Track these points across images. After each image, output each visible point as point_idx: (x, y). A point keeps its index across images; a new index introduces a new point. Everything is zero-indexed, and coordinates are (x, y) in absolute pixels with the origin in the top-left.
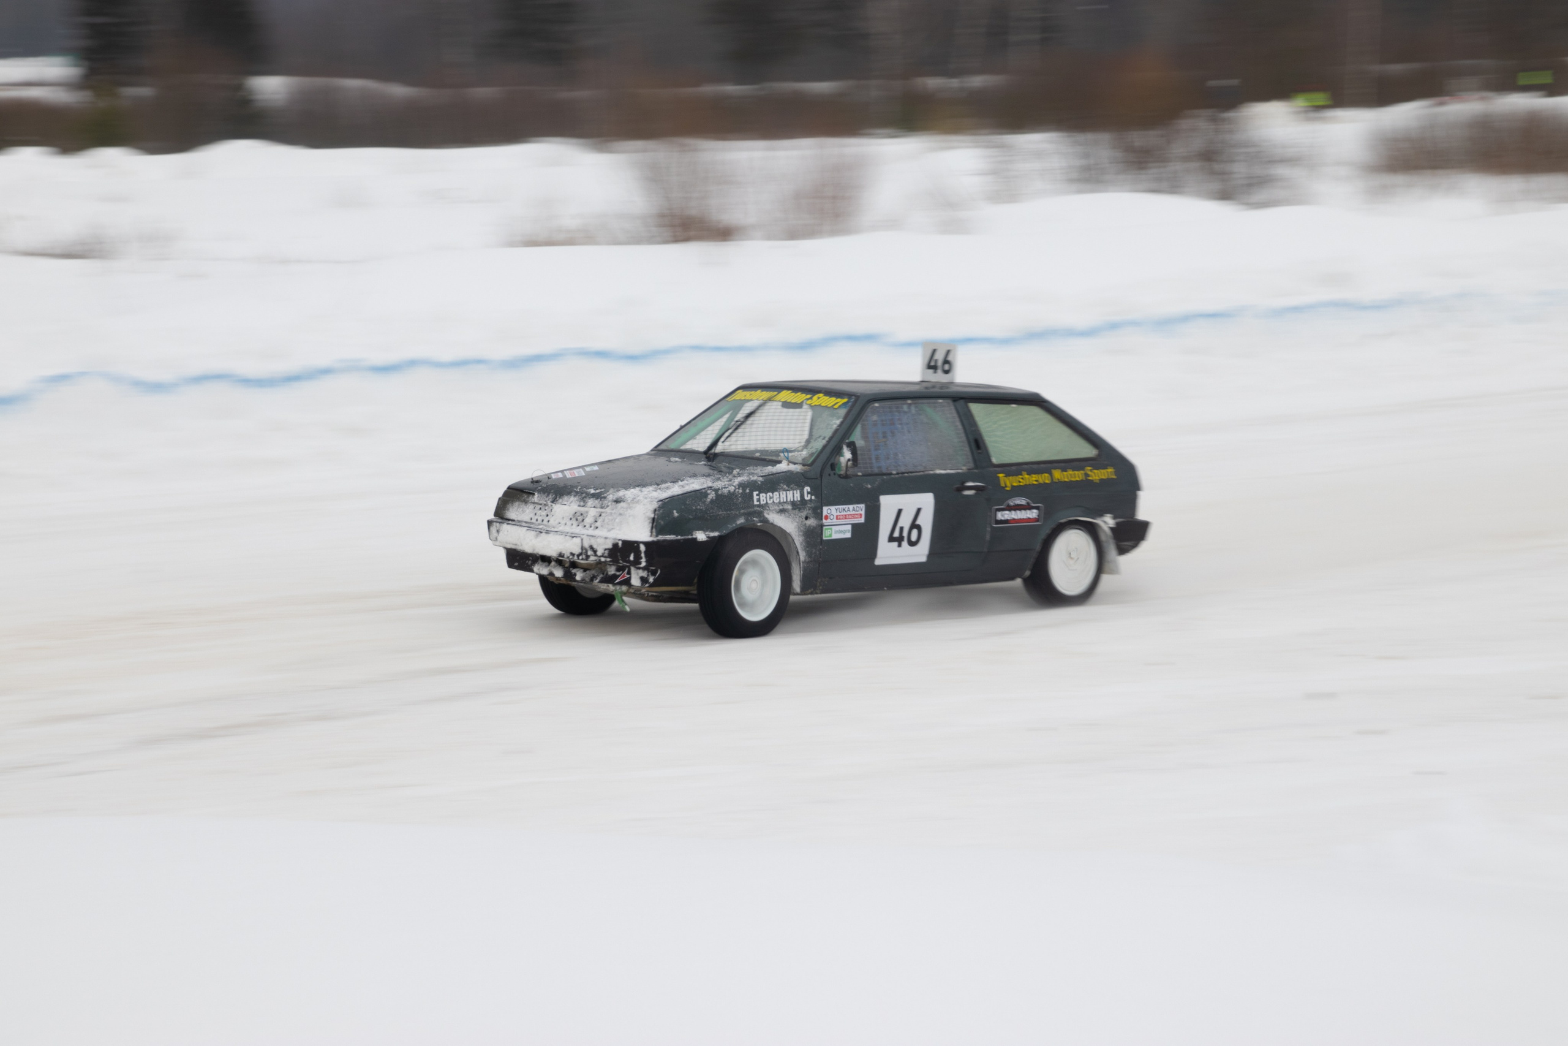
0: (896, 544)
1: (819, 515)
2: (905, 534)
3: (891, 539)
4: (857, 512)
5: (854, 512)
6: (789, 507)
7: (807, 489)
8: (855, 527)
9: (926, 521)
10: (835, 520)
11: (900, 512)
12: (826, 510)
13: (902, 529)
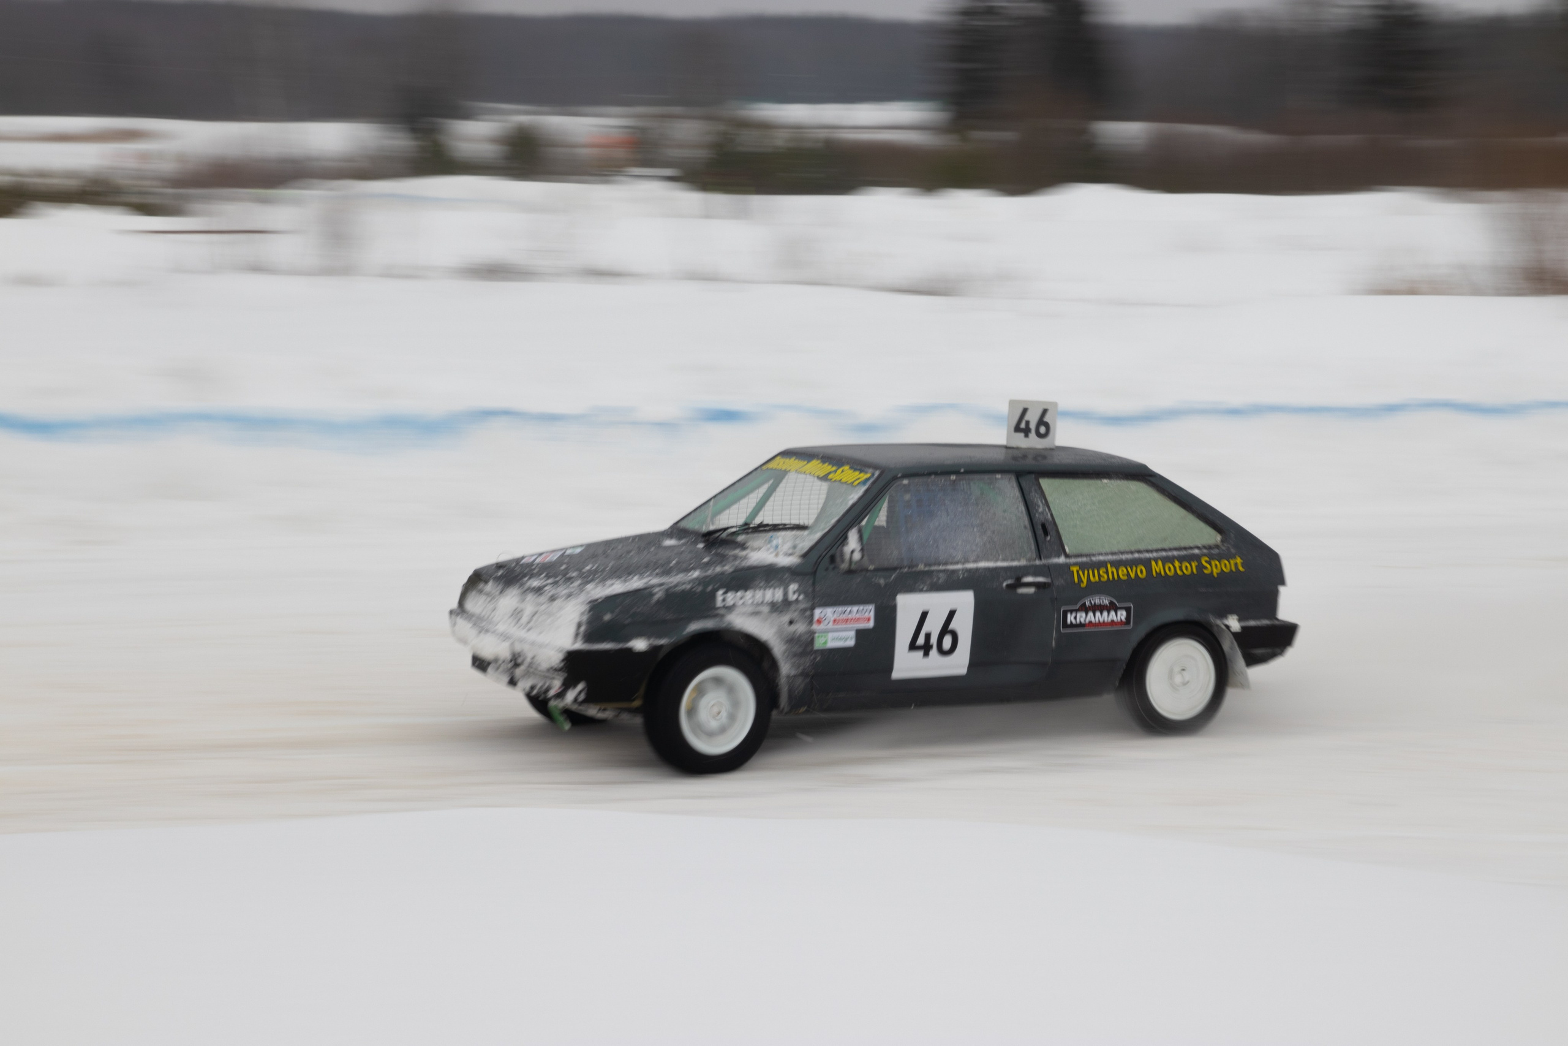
0: (921, 653)
1: (810, 620)
2: (934, 640)
3: (913, 646)
4: (865, 615)
5: (858, 616)
6: (766, 609)
7: (793, 587)
8: (860, 634)
9: (964, 625)
10: (831, 626)
11: (924, 615)
12: (818, 612)
13: (928, 636)
